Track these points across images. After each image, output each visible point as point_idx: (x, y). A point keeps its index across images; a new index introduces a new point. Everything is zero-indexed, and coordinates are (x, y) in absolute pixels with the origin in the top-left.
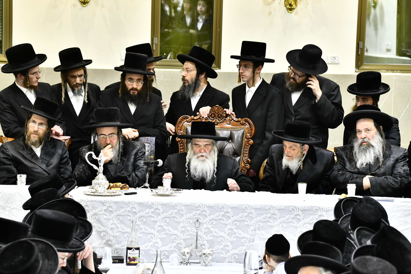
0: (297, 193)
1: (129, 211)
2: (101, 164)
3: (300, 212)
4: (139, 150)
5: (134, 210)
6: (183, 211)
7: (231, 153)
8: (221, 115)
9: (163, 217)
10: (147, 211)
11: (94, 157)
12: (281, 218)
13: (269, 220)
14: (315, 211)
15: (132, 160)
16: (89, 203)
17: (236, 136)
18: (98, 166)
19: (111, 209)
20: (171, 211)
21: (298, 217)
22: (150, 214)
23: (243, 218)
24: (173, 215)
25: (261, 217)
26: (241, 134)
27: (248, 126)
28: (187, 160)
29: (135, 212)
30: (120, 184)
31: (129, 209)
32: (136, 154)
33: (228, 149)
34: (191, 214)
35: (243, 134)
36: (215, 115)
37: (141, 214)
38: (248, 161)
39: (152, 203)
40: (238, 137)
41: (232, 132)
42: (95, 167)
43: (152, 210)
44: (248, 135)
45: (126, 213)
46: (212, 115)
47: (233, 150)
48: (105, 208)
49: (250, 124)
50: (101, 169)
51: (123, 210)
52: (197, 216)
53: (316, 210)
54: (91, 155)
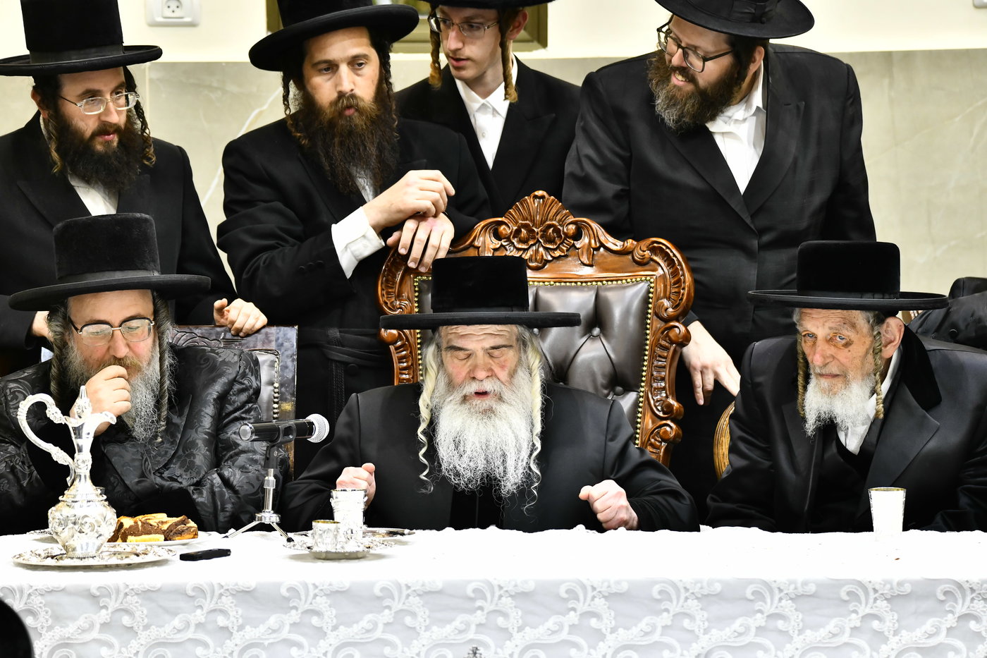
0: (871, 529)
1: (199, 626)
2: (85, 442)
3: (882, 604)
4: (234, 381)
5: (221, 621)
6: (413, 614)
7: (601, 380)
8: (557, 231)
9: (336, 643)
10: (273, 620)
11: (54, 414)
12: (808, 632)
13: (758, 640)
14: (942, 597)
15: (207, 423)
16: (37, 601)
17: (617, 313)
18: (70, 450)
19: (126, 620)
20: (370, 616)
21: (875, 624)
22: (285, 633)
23: (656, 637)
24: (378, 634)
25: (728, 631)
26: (636, 304)
27: (662, 270)
28: (425, 414)
29: (225, 629)
30: (162, 517)
31: (199, 616)
32: (222, 399)
33: (588, 364)
34: (449, 628)
35: (646, 300)
36: (530, 231)
37: (250, 633)
38: (668, 409)
39: (290, 589)
40: (626, 313)
41: (602, 293)
42: (59, 455)
43: (294, 616)
44: (666, 303)
45: (190, 634)
46: (518, 232)
47: (608, 368)
48: (104, 615)
49: (670, 262)
50: (83, 462)
51: (177, 622)
52: (471, 635)
53: (946, 593)
54: (41, 406)
